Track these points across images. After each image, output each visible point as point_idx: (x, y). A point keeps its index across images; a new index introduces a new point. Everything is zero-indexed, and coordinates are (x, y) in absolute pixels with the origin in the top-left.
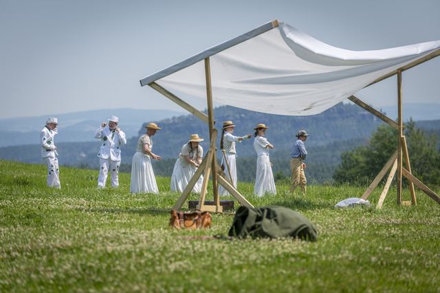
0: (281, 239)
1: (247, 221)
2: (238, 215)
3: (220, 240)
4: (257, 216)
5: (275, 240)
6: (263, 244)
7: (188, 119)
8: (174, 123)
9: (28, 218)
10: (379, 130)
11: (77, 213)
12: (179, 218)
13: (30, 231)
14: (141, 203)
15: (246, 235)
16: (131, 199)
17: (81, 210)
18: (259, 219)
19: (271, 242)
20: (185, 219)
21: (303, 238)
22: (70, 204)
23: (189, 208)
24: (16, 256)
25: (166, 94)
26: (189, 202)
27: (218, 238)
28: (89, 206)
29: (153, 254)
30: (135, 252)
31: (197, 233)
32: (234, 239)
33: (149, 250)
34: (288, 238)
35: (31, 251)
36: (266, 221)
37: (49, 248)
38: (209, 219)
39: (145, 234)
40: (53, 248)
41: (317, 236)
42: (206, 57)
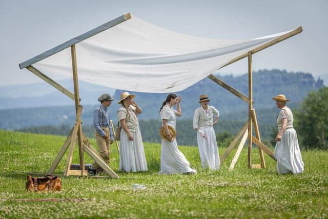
10: (310, 95)
12: (34, 183)
20: (39, 184)
38: (59, 183)
42: (72, 45)
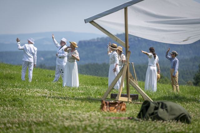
0: (169, 122)
1: (149, 110)
2: (144, 106)
3: (132, 120)
4: (155, 107)
5: (166, 122)
6: (159, 124)
7: (106, 39)
8: (98, 42)
9: (14, 101)
11: (43, 99)
12: (106, 105)
13: (16, 110)
14: (82, 94)
15: (148, 118)
16: (75, 91)
17: (45, 97)
18: (156, 108)
19: (163, 123)
20: (110, 106)
21: (183, 121)
22: (39, 93)
23: (111, 98)
24: (9, 126)
25: (100, 29)
26: (111, 94)
27: (131, 119)
28: (50, 94)
29: (93, 129)
30: (81, 126)
31: (118, 115)
32: (141, 120)
33: (90, 126)
34: (174, 121)
35: (19, 124)
36: (160, 110)
37: (29, 122)
39: (87, 115)
40: (32, 122)
41: (191, 120)
42: (125, 7)
